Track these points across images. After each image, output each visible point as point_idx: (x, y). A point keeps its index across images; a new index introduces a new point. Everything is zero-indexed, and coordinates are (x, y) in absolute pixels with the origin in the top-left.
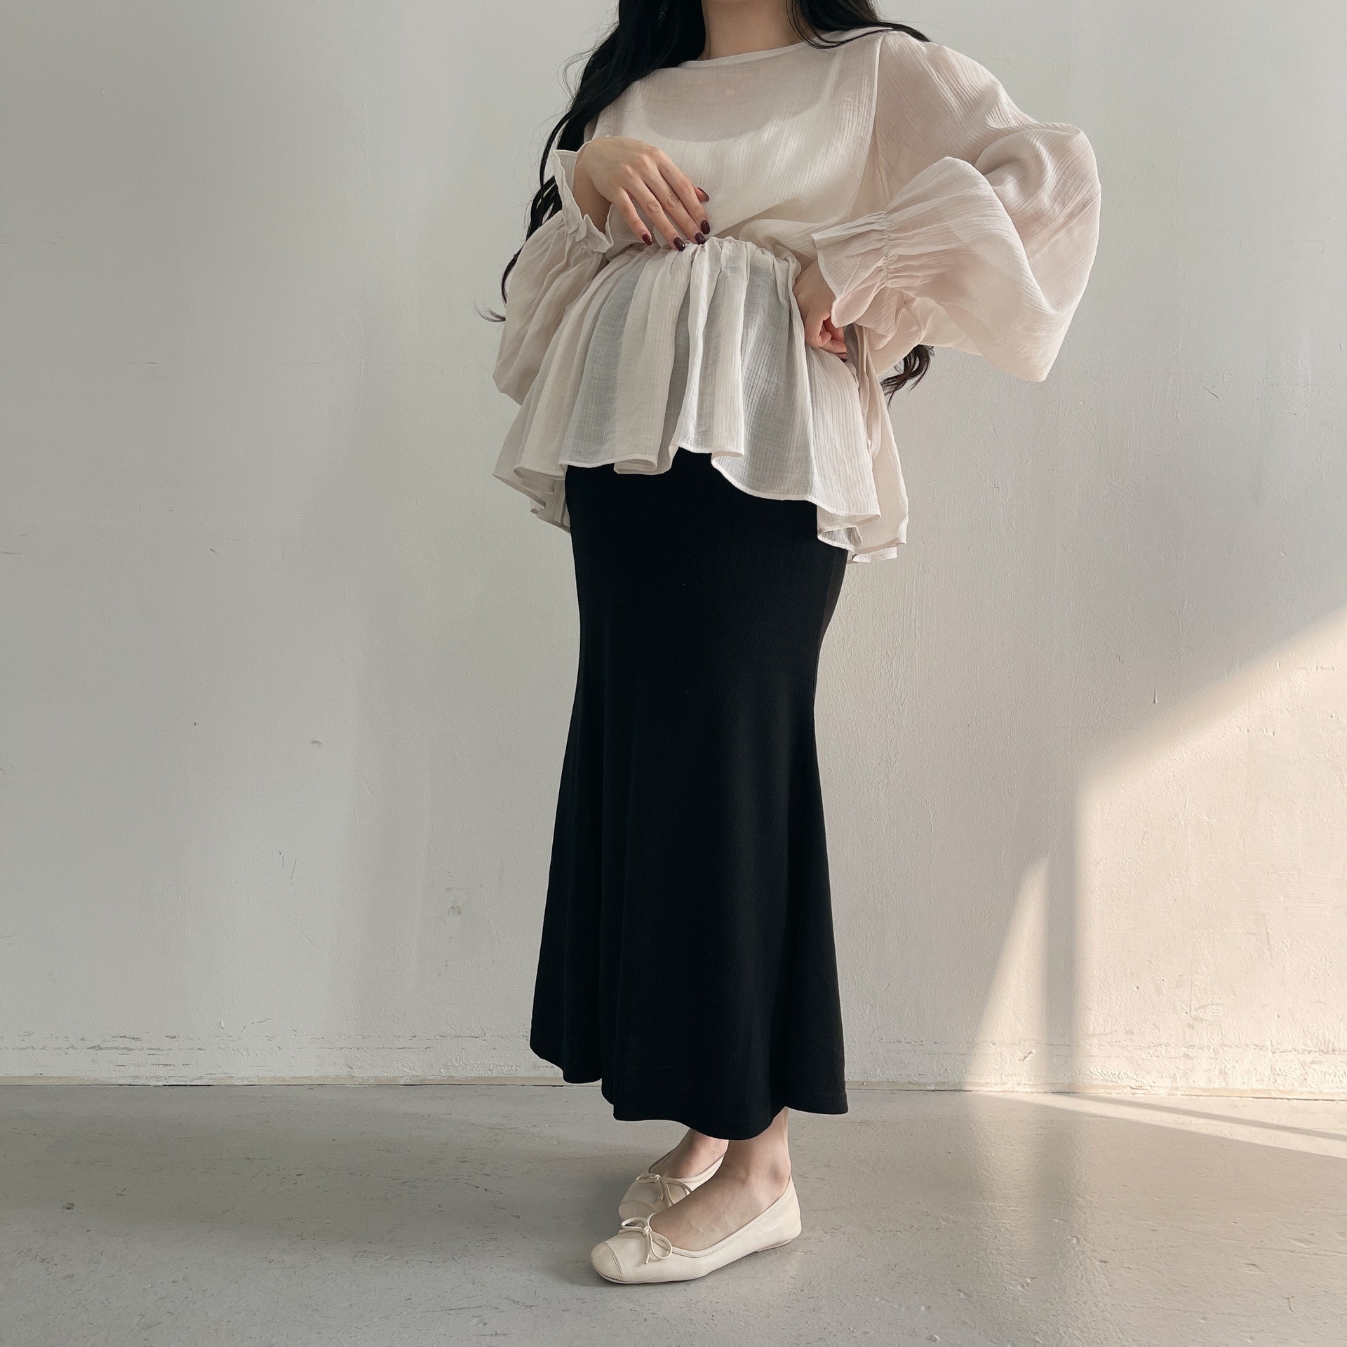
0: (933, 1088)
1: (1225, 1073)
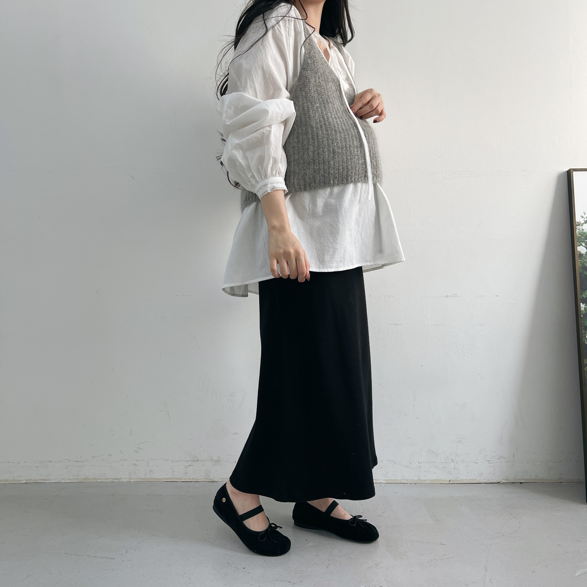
0: (24, 482)
1: (152, 472)
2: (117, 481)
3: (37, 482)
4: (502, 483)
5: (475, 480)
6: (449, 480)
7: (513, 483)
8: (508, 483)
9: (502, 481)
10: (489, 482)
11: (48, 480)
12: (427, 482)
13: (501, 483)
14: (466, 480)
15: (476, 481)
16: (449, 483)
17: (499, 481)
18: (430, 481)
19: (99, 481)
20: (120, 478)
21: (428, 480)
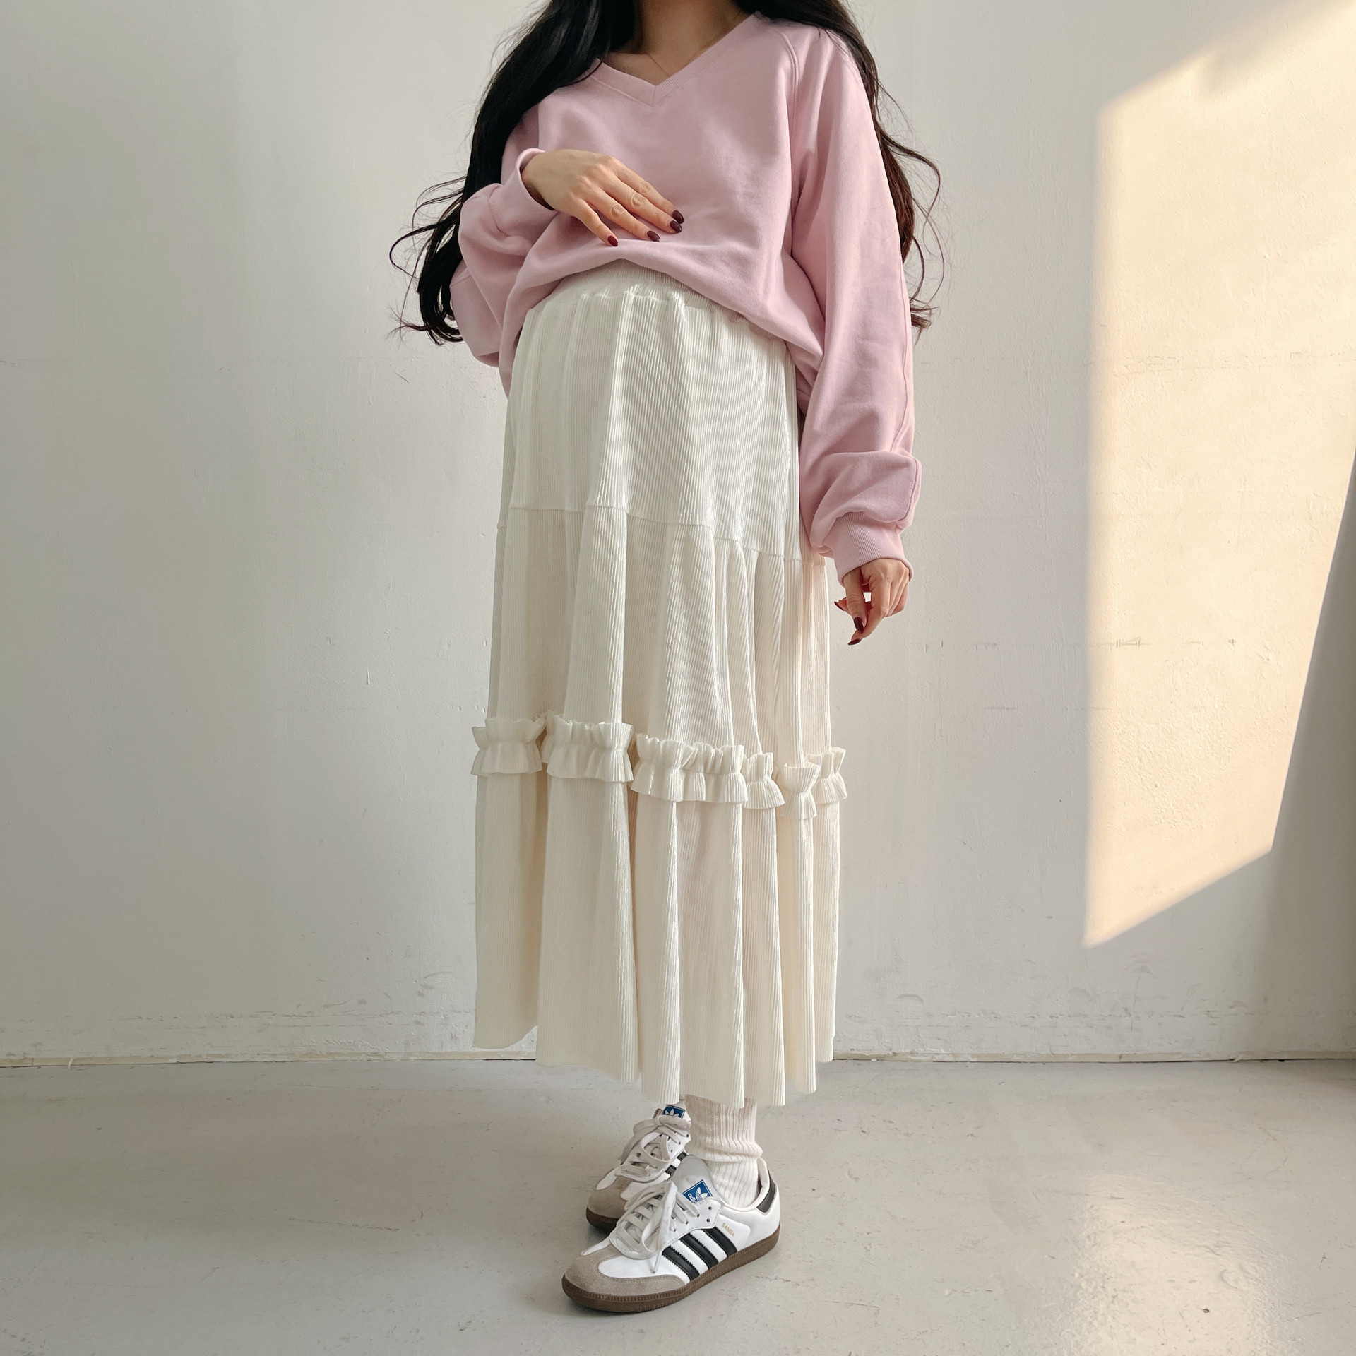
0: (175, 1061)
1: (456, 1038)
2: (378, 1058)
3: (202, 1060)
4: (1238, 1062)
5: (1179, 1054)
6: (1119, 1054)
7: (1262, 1060)
8: (1251, 1060)
9: (1238, 1057)
10: (1209, 1059)
11: (227, 1056)
12: (1071, 1059)
13: (1236, 1060)
14: (1158, 1053)
15: (1180, 1056)
16: (1119, 1061)
17: (1232, 1058)
18: (1075, 1057)
19: (337, 1058)
20: (386, 1053)
21: (1072, 1054)
